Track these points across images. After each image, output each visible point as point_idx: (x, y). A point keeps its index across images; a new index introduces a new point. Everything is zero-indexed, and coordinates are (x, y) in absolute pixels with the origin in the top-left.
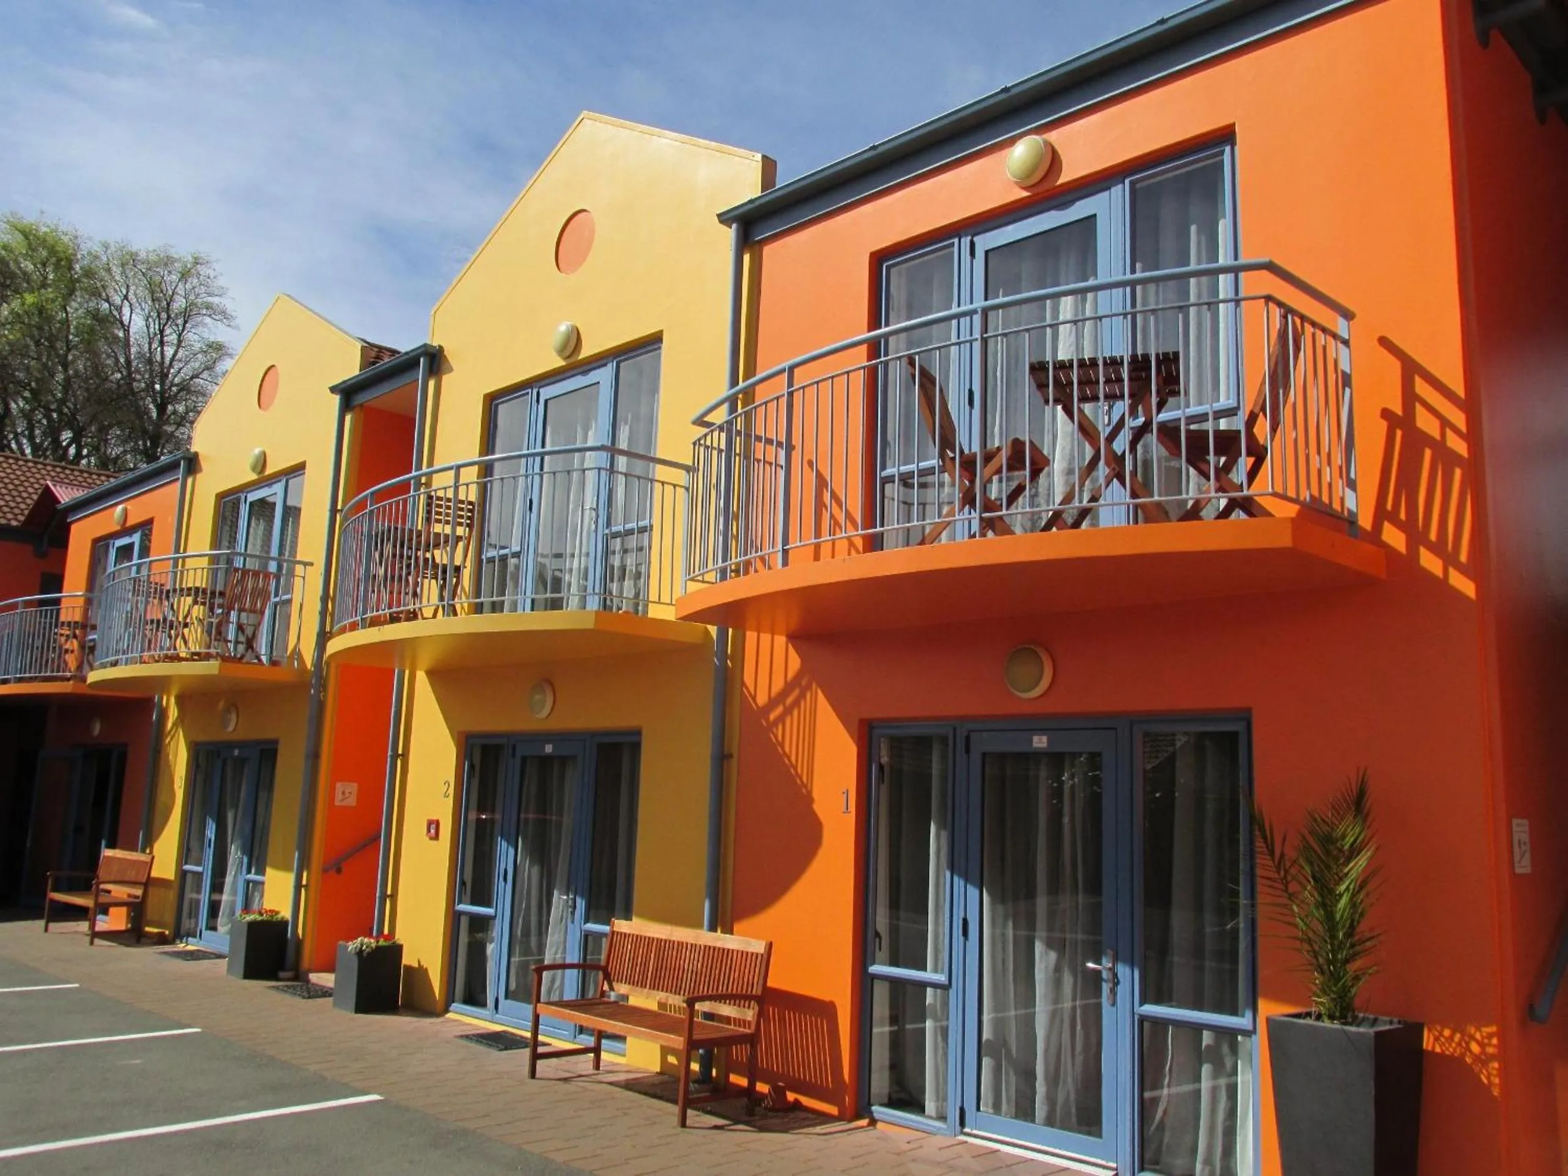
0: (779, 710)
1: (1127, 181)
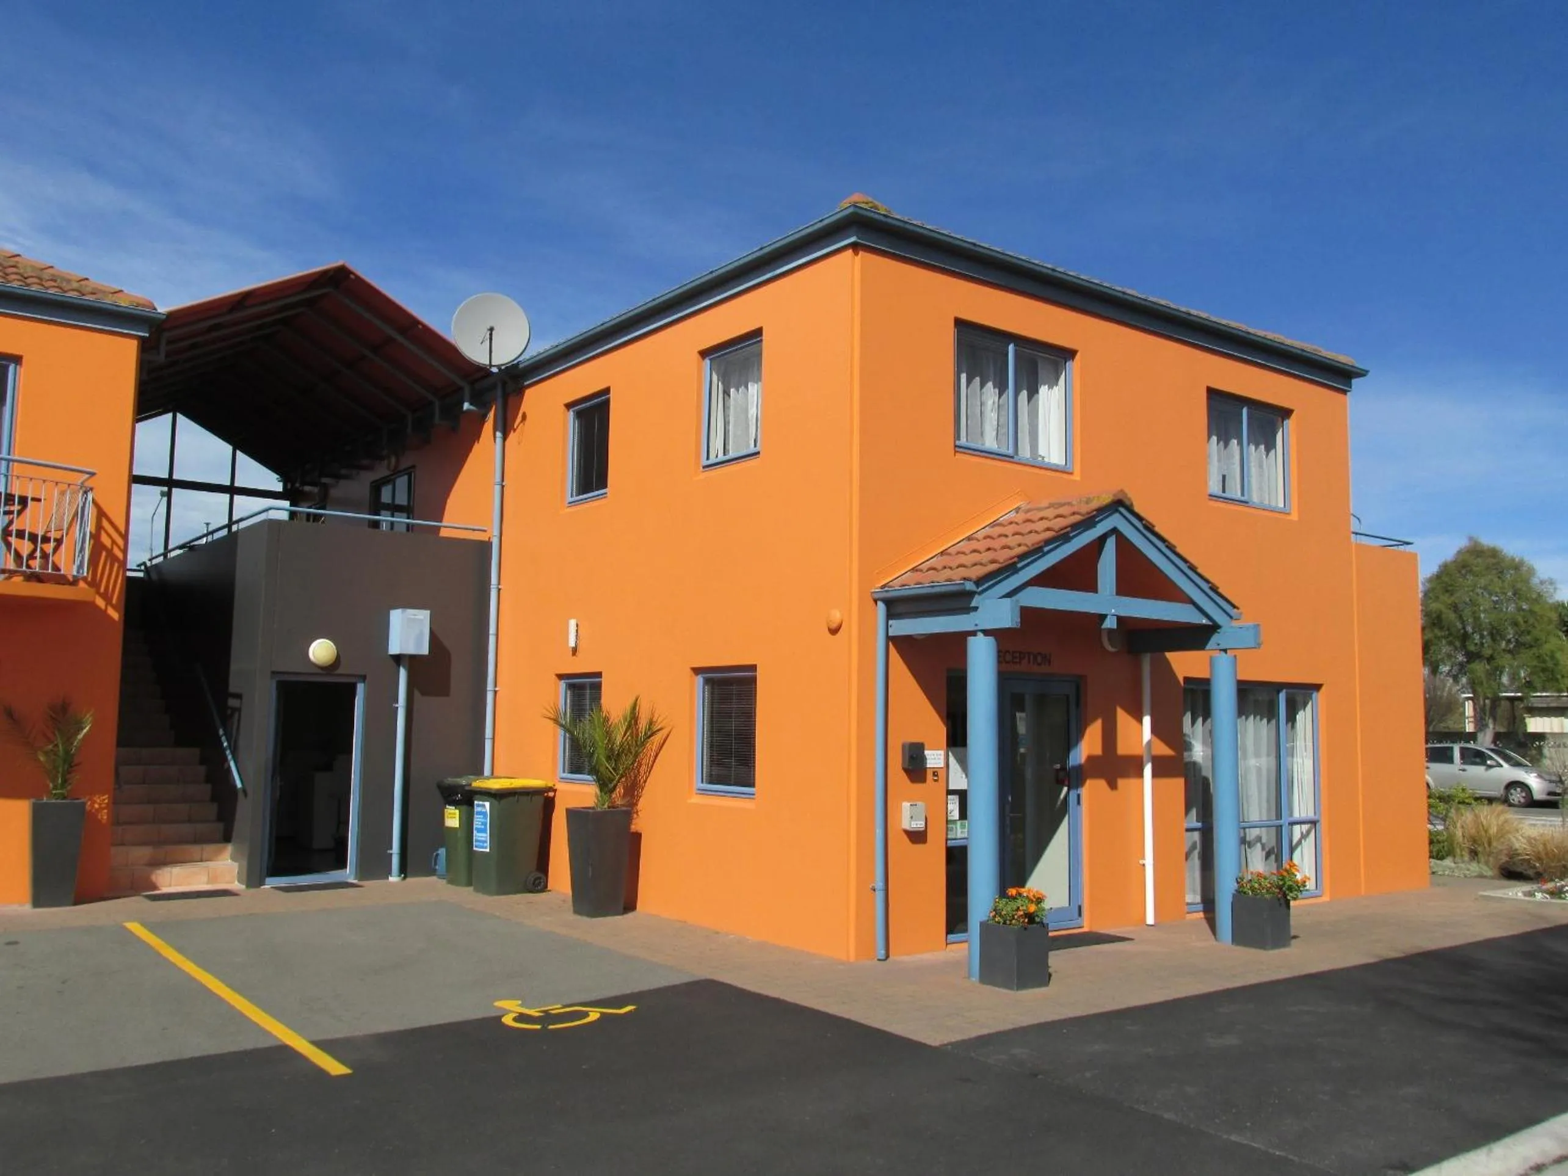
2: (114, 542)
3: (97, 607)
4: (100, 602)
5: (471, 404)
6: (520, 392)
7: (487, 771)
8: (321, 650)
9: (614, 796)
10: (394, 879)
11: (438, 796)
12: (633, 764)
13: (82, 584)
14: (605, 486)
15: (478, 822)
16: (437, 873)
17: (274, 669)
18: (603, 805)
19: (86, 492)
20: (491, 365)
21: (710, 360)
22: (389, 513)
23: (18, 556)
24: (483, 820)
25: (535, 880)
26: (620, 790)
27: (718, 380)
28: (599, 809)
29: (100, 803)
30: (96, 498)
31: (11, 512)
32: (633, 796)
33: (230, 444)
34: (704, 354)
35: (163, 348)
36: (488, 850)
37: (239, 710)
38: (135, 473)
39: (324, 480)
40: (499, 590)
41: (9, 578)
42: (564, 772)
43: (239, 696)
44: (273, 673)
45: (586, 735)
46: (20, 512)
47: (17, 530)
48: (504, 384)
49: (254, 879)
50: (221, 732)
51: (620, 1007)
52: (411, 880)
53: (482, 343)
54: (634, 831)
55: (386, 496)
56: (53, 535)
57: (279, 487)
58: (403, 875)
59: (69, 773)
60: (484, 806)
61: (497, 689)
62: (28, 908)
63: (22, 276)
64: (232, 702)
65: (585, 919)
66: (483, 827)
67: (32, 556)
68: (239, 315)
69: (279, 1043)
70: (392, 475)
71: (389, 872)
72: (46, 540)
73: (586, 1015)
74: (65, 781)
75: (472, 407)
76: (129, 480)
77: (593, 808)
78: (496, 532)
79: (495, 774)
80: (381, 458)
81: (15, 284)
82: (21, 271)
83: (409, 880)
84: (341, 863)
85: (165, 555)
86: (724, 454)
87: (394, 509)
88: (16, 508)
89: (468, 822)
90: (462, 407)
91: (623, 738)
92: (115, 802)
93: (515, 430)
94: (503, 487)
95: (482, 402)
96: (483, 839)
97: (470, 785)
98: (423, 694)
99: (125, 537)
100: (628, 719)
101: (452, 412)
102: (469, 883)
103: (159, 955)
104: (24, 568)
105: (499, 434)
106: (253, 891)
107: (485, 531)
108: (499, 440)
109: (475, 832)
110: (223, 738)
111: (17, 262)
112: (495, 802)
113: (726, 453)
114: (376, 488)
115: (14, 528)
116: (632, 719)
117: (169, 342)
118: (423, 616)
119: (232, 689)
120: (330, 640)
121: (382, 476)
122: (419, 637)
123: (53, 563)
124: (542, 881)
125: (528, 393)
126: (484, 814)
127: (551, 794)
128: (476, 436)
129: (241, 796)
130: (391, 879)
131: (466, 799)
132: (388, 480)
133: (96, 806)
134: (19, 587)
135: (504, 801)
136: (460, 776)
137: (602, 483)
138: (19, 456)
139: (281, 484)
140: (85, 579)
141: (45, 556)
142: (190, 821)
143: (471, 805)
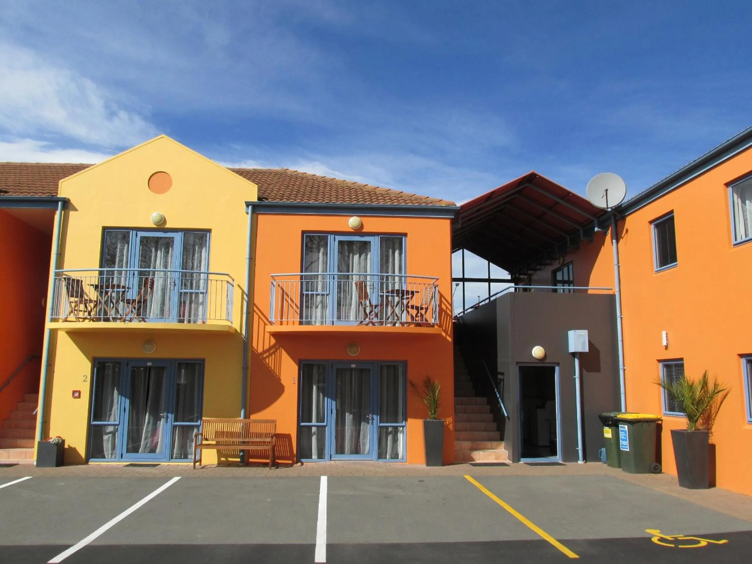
0: (267, 354)
1: (380, 236)
2: (447, 307)
3: (443, 336)
4: (444, 334)
5: (599, 228)
6: (624, 219)
7: (623, 410)
8: (537, 352)
9: (697, 424)
10: (580, 462)
11: (600, 423)
12: (707, 407)
13: (436, 327)
14: (676, 261)
15: (622, 435)
16: (602, 460)
17: (517, 361)
18: (692, 428)
19: (435, 287)
20: (608, 208)
21: (732, 187)
22: (561, 285)
23: (412, 316)
24: (624, 435)
25: (655, 467)
26: (700, 421)
27: (738, 198)
28: (689, 431)
29: (449, 421)
30: (440, 290)
31: (409, 298)
32: (708, 424)
33: (487, 260)
34: (727, 185)
35: (460, 221)
36: (628, 450)
37: (503, 380)
38: (453, 277)
39: (530, 272)
40: (622, 318)
41: (409, 326)
42: (666, 410)
43: (502, 374)
44: (517, 363)
45: (678, 392)
46: (412, 298)
47: (411, 305)
48: (615, 216)
49: (516, 459)
50: (496, 390)
51: (719, 540)
52: (589, 463)
53: (603, 197)
54: (711, 443)
55: (559, 277)
56: (424, 306)
57: (509, 277)
58: (585, 461)
59: (436, 408)
60: (624, 427)
61: (625, 368)
62: (424, 466)
63: (405, 200)
64: (500, 377)
65: (686, 489)
66: (625, 438)
67: (416, 316)
68: (489, 203)
69: (541, 539)
70: (561, 266)
71: (577, 459)
72: (422, 309)
73: (698, 542)
74: (435, 412)
75: (599, 230)
76: (451, 280)
77: (686, 430)
78: (617, 289)
79: (628, 411)
80: (555, 259)
81: (402, 204)
82: (404, 198)
83: (588, 463)
84: (554, 453)
85: (464, 312)
86: (746, 237)
87: (564, 282)
88: (410, 296)
89: (616, 435)
90: (594, 230)
91: (700, 393)
92: (455, 421)
93: (622, 238)
94: (619, 267)
95: (604, 227)
96: (625, 444)
97: (616, 417)
98: (588, 371)
99: (451, 305)
100: (702, 383)
101: (589, 232)
102: (620, 466)
103: (481, 491)
104: (415, 321)
105: (614, 241)
106: (516, 464)
107: (611, 289)
108: (615, 244)
109: (621, 441)
110: (497, 393)
111: (402, 195)
112: (630, 426)
113: (747, 236)
114: (554, 273)
115: (410, 304)
116: (704, 383)
117: (462, 219)
118: (584, 333)
119: (499, 370)
120: (542, 347)
121: (557, 267)
122: (584, 343)
123: (425, 318)
124: (659, 467)
125: (628, 219)
126: (625, 432)
127: (660, 422)
128: (603, 243)
129: (507, 420)
130: (579, 462)
131: (615, 424)
132: (560, 269)
133: (447, 423)
134: (413, 329)
135: (636, 425)
136: (610, 411)
137: (674, 259)
138: (409, 274)
139: (510, 276)
140: (437, 324)
141: (422, 315)
142: (485, 431)
143: (618, 427)
